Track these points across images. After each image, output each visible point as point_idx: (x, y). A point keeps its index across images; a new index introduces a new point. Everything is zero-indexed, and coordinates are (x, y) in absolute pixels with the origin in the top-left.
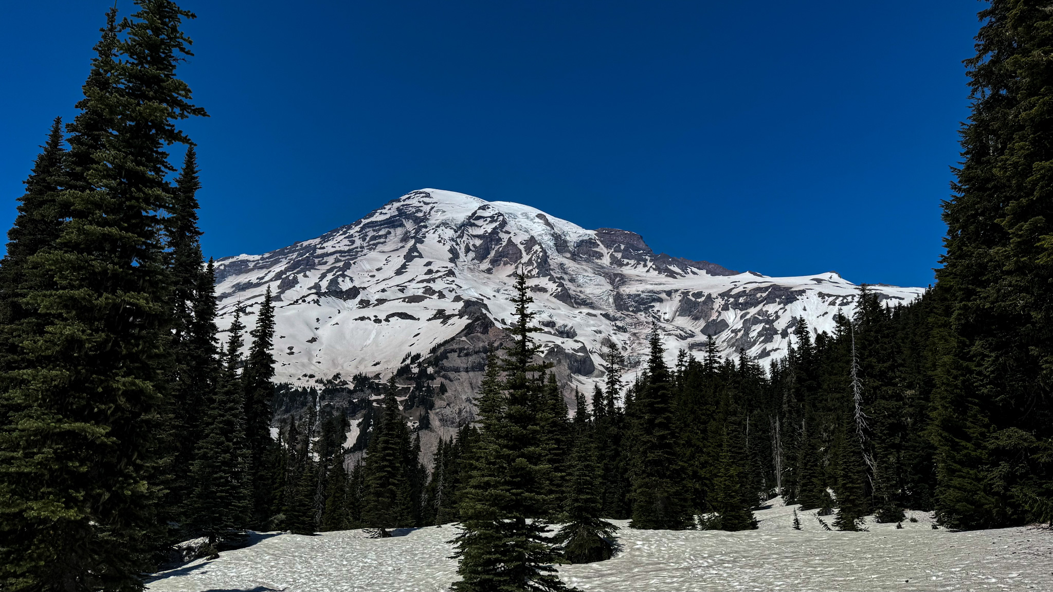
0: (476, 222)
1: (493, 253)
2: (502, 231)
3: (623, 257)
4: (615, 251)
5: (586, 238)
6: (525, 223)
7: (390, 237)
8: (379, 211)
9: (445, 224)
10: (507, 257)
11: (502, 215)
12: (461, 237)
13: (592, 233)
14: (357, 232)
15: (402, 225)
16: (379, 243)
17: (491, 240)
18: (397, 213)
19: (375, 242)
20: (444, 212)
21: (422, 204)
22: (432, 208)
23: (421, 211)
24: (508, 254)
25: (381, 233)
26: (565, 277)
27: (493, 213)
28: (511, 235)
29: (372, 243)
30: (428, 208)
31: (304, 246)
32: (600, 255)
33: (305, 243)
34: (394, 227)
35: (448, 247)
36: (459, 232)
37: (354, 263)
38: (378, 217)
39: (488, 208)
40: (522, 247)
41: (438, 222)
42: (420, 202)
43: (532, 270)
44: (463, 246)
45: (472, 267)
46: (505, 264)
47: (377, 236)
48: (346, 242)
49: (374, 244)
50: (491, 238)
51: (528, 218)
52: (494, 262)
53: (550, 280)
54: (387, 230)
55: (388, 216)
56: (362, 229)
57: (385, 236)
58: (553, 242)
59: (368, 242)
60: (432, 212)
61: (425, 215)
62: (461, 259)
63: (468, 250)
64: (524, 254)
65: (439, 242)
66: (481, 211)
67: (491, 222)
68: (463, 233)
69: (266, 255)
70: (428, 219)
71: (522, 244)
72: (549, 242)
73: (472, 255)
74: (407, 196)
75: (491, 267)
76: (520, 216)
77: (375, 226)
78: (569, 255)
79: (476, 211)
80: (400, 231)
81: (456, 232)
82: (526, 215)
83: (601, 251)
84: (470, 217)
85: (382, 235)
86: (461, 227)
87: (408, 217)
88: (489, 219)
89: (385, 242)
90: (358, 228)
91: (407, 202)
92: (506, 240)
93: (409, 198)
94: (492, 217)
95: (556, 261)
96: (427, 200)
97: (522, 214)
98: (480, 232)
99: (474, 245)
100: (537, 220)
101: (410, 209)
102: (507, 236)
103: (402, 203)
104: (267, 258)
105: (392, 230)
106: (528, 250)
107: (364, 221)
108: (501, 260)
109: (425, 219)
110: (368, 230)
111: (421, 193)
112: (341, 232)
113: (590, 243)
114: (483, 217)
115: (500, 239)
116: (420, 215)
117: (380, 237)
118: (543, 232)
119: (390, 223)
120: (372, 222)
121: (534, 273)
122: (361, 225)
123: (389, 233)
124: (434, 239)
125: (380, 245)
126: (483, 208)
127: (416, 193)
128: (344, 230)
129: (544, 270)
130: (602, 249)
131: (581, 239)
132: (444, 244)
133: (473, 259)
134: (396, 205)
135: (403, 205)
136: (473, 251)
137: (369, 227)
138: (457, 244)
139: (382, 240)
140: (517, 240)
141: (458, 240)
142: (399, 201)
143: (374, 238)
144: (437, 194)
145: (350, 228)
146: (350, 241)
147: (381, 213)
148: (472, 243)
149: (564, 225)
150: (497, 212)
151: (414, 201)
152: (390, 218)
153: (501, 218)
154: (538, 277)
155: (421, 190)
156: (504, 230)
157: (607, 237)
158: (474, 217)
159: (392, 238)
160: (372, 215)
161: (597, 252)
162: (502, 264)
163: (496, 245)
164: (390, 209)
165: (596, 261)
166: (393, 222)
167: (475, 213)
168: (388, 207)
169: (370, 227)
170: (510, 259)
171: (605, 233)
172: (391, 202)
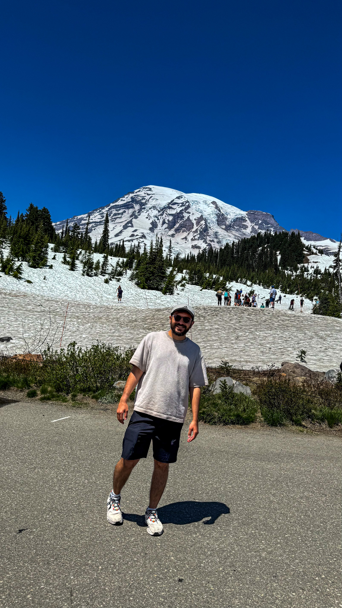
0: (173, 206)
1: (177, 225)
2: (185, 212)
3: (259, 228)
4: (255, 225)
5: (240, 216)
6: (202, 207)
7: (125, 214)
8: (121, 199)
9: (154, 207)
10: (185, 228)
11: (188, 202)
12: (162, 215)
13: (244, 213)
14: (106, 211)
15: (133, 207)
16: (118, 218)
17: (178, 217)
18: (130, 200)
19: (115, 217)
20: (157, 200)
21: (146, 195)
22: (151, 197)
23: (144, 199)
24: (186, 226)
25: (120, 212)
26: (216, 240)
27: (184, 201)
28: (190, 214)
29: (113, 217)
30: (148, 197)
31: (78, 218)
32: (246, 227)
33: (79, 217)
34: (128, 208)
35: (151, 221)
36: (161, 212)
37: (94, 229)
38: (120, 203)
39: (182, 198)
40: (194, 222)
41: (151, 206)
42: (145, 194)
43: (196, 236)
44: (161, 221)
45: (164, 233)
46: (183, 232)
47: (117, 214)
48: (99, 217)
49: (115, 218)
50: (178, 216)
51: (206, 204)
52: (177, 230)
53: (204, 242)
54: (123, 210)
55: (125, 202)
56: (110, 209)
57: (122, 214)
58: (216, 219)
59: (112, 217)
60: (150, 200)
61: (146, 202)
62: (158, 228)
63: (164, 223)
64: (195, 225)
65: (147, 218)
66: (177, 199)
67: (181, 206)
68: (163, 213)
69: (58, 223)
70: (147, 204)
71: (195, 220)
72: (213, 219)
73: (166, 226)
74: (138, 190)
75: (174, 233)
76: (202, 203)
77: (117, 208)
78: (224, 227)
79: (174, 200)
80: (131, 211)
81: (159, 212)
82: (205, 202)
83: (247, 225)
84: (169, 203)
85: (120, 213)
86: (163, 209)
87: (137, 202)
88: (180, 205)
89: (121, 217)
90: (107, 209)
91: (138, 194)
92: (186, 218)
93: (139, 191)
94: (183, 203)
95: (214, 230)
96: (149, 192)
97: (203, 201)
98: (173, 212)
99: (168, 220)
100: (212, 205)
101: (139, 197)
102: (188, 215)
103: (135, 194)
104: (58, 225)
105: (127, 210)
106: (198, 223)
107: (112, 205)
108: (181, 229)
109: (145, 204)
110: (113, 210)
111: (146, 188)
112: (98, 211)
113: (242, 219)
114: (178, 203)
115: (183, 217)
116: (144, 201)
117: (119, 214)
118: (211, 213)
119: (126, 206)
120: (116, 205)
121: (196, 237)
122: (109, 207)
123: (125, 212)
124: (144, 216)
125: (118, 219)
126: (178, 198)
127: (144, 188)
128: (101, 209)
129: (202, 235)
130: (248, 223)
131: (236, 217)
132: (149, 219)
133: (166, 228)
134: (131, 195)
135: (135, 196)
136: (167, 224)
137: (113, 208)
138: (158, 219)
139: (120, 216)
140: (192, 218)
141: (159, 217)
142: (133, 193)
143: (115, 215)
144: (156, 189)
145: (103, 208)
146: (101, 216)
147: (122, 200)
148: (167, 219)
149: (228, 208)
150: (186, 200)
151: (141, 193)
152: (126, 203)
153: (187, 204)
154: (198, 240)
155: (147, 187)
156: (187, 211)
157: (253, 215)
158: (172, 203)
159: (125, 215)
160: (116, 201)
161: (244, 225)
162: (181, 232)
163: (180, 220)
164: (127, 198)
165: (243, 230)
166: (128, 205)
167: (173, 200)
168: (126, 196)
169: (115, 208)
170: (187, 229)
171: (252, 213)
172: (128, 193)
